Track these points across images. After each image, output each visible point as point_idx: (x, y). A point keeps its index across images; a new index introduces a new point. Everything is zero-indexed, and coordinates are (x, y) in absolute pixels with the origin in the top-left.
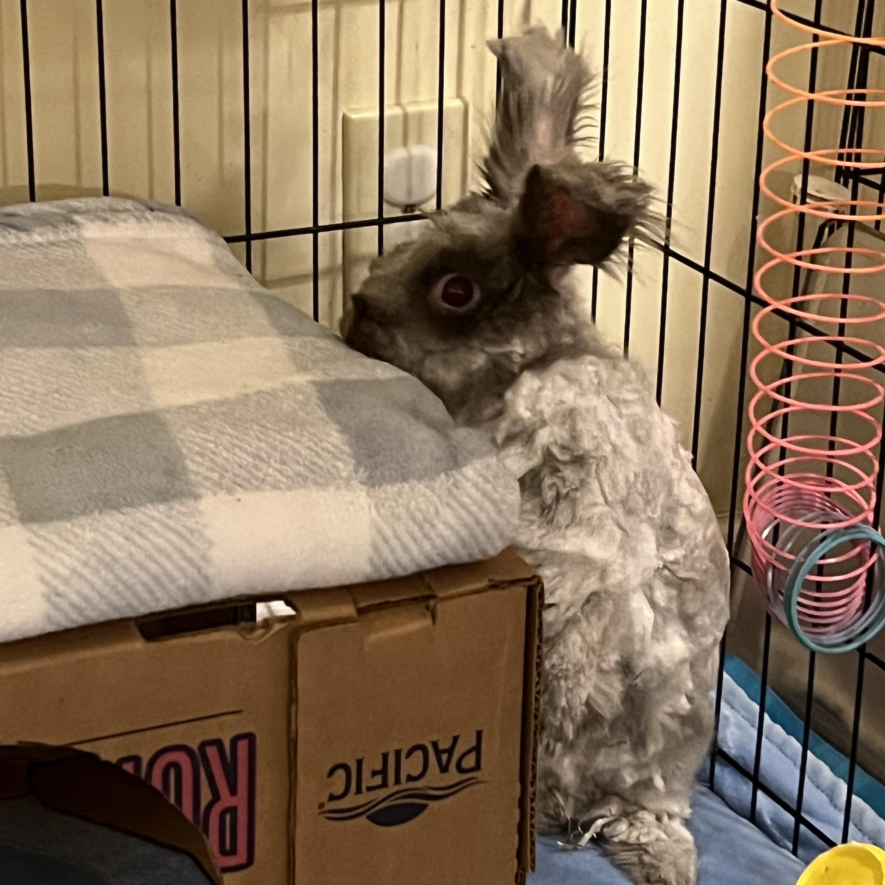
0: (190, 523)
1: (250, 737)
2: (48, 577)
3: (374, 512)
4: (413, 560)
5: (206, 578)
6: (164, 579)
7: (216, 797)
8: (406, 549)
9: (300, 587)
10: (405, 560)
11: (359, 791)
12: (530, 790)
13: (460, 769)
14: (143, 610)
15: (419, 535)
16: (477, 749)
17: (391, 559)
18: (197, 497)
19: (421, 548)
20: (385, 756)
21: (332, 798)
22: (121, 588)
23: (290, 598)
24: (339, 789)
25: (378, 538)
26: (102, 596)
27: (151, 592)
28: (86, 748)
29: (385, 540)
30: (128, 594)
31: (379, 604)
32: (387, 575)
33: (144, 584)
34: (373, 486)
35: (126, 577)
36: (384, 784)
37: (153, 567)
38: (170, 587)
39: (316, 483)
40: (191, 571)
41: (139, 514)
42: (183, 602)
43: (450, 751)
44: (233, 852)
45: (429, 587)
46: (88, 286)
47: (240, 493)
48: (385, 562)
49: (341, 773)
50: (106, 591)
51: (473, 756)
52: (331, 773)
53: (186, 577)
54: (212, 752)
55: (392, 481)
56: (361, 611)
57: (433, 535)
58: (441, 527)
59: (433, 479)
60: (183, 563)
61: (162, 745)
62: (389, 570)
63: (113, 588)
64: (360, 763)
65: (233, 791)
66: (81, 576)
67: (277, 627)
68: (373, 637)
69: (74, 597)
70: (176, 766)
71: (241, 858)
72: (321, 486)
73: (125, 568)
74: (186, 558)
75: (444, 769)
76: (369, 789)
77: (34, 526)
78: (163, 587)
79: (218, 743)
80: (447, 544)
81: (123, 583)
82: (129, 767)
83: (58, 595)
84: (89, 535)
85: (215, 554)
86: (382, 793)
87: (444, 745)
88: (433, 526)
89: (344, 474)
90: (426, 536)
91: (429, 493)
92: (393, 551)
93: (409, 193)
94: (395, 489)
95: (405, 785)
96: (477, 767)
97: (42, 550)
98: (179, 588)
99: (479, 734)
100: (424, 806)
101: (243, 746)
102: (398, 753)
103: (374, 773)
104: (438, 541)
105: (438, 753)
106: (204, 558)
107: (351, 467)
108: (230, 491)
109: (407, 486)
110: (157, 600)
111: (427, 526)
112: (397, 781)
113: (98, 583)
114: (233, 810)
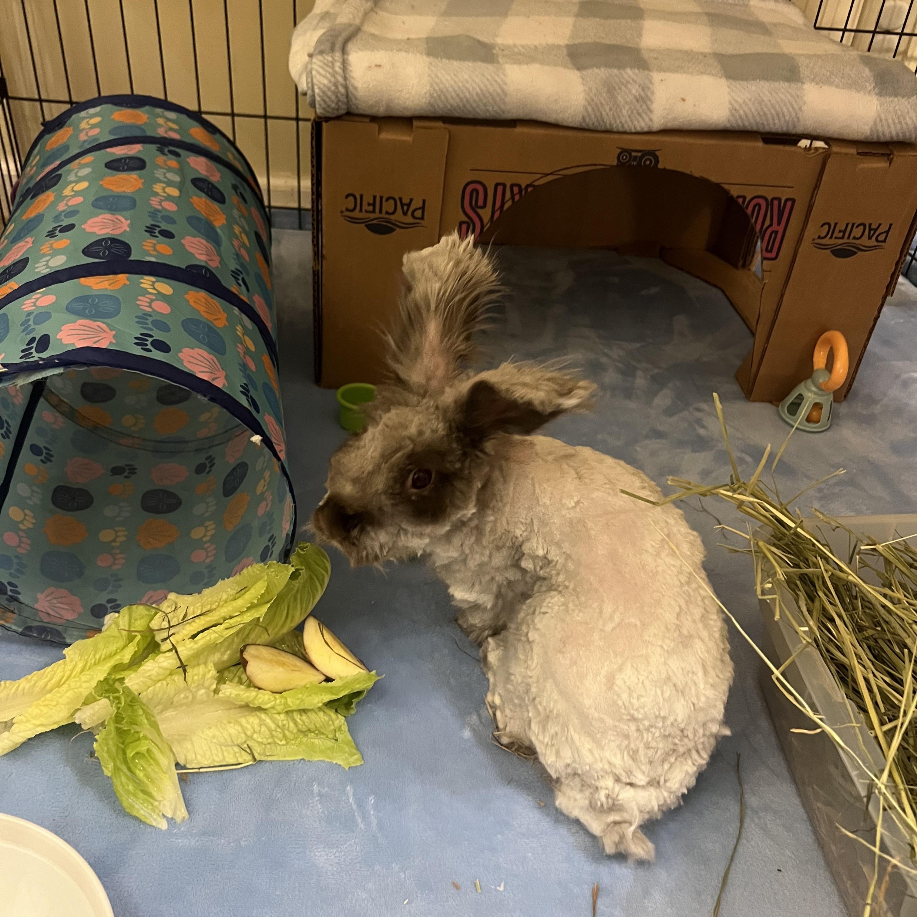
0: (798, 93)
1: (793, 201)
2: (733, 102)
3: (879, 107)
4: (890, 133)
5: (798, 118)
6: (781, 115)
7: (771, 225)
8: (889, 126)
9: (836, 136)
10: (887, 132)
11: (831, 237)
12: (903, 258)
13: (877, 240)
14: (767, 129)
15: (897, 121)
16: (887, 232)
17: (880, 129)
18: (803, 83)
19: (895, 127)
20: (847, 225)
21: (819, 237)
22: (762, 113)
23: (828, 141)
24: (823, 235)
25: (878, 120)
26: (753, 116)
27: (773, 120)
28: (726, 187)
29: (881, 120)
30: (764, 118)
31: (867, 153)
32: (875, 139)
33: (771, 114)
34: (881, 96)
35: (765, 109)
36: (843, 238)
37: (777, 107)
38: (783, 120)
39: (856, 89)
40: (793, 115)
41: (777, 84)
42: (785, 129)
43: (876, 230)
44: (771, 251)
45: (891, 150)
46: (751, 19)
47: (821, 84)
48: (878, 131)
49: (827, 227)
50: (755, 114)
51: (885, 234)
52: (822, 226)
53: (791, 116)
54: (776, 203)
55: (890, 96)
56: (858, 154)
57: (903, 122)
58: (908, 119)
59: (909, 98)
60: (791, 109)
61: (756, 194)
62: (878, 136)
63: (759, 113)
64: (836, 224)
65: (779, 224)
66: (747, 104)
67: (821, 151)
68: (861, 166)
69: (742, 112)
70: (759, 205)
71: (773, 255)
72: (858, 91)
73: (766, 105)
74: (793, 107)
75: (870, 238)
76: (836, 238)
77: (731, 81)
78: (779, 119)
79: (779, 200)
80: (908, 129)
81: (764, 112)
82: (740, 200)
83: (735, 110)
84: (754, 88)
85: (804, 108)
86: (840, 241)
87: (874, 226)
88: (904, 118)
89: (869, 88)
90: (900, 123)
91: (906, 103)
92: (882, 126)
93: (889, 24)
94: (891, 99)
95: (851, 240)
96: (884, 241)
97: (733, 90)
98: (785, 120)
99: (891, 225)
100: (855, 253)
101: (789, 204)
102: (853, 224)
103: (840, 231)
104: (905, 126)
105: (870, 229)
106: (800, 109)
107: (872, 86)
108: (817, 84)
109: (896, 99)
110: (774, 124)
111: (901, 118)
112: (849, 238)
113: (753, 110)
114: (776, 232)
